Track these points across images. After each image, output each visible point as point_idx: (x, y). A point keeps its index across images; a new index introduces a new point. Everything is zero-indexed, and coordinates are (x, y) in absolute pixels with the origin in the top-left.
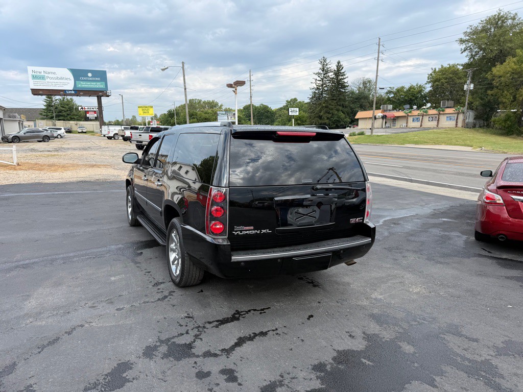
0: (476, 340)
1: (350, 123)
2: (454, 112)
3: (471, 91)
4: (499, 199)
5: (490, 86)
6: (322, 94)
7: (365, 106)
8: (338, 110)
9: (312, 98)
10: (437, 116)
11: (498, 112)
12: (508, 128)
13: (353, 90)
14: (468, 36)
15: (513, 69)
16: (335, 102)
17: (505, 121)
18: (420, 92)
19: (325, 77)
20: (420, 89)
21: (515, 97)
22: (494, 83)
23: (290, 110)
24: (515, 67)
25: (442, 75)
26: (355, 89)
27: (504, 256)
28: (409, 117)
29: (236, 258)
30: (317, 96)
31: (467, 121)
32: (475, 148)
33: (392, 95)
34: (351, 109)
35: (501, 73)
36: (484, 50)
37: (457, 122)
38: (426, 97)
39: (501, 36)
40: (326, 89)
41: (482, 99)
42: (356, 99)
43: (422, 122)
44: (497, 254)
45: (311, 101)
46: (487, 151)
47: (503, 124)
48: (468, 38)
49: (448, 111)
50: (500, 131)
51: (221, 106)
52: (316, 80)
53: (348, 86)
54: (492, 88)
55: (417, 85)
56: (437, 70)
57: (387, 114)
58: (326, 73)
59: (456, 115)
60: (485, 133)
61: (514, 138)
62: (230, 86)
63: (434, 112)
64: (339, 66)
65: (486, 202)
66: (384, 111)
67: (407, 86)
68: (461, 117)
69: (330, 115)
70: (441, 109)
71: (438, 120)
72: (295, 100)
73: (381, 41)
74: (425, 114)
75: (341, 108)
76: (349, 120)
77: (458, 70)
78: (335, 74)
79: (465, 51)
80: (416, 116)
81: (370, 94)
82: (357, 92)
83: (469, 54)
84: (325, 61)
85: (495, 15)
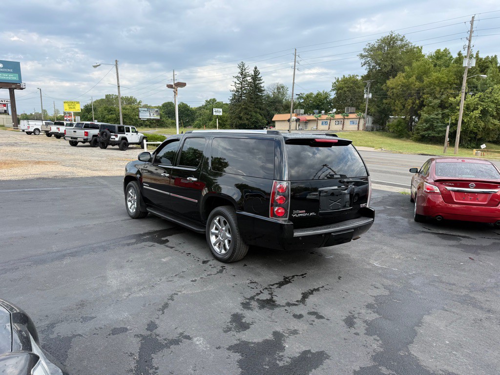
0: (454, 284)
1: (267, 125)
2: (356, 117)
3: (369, 99)
4: (437, 189)
5: (385, 96)
6: (241, 97)
7: (279, 109)
8: (256, 112)
9: (232, 99)
10: (342, 120)
11: (390, 118)
12: (399, 132)
13: (269, 94)
14: (367, 52)
15: (402, 82)
16: (253, 104)
17: (397, 126)
18: (326, 98)
19: (244, 81)
20: (326, 96)
21: (404, 106)
22: (389, 93)
23: (214, 110)
24: (404, 81)
25: (345, 84)
26: (270, 93)
27: (441, 232)
28: (319, 121)
29: (297, 234)
30: (236, 98)
31: (367, 125)
32: (376, 149)
33: (303, 101)
34: (268, 111)
35: (394, 86)
36: (379, 64)
37: (359, 126)
38: (331, 103)
39: (393, 53)
40: (245, 92)
41: (378, 107)
42: (272, 102)
43: (329, 125)
44: (435, 231)
45: (232, 103)
46: (387, 152)
47: (396, 128)
48: (367, 53)
49: (351, 116)
50: (393, 134)
51: (140, 102)
52: (236, 83)
53: (264, 90)
54: (386, 98)
55: (323, 92)
56: (340, 79)
57: (300, 117)
58: (245, 77)
59: (358, 120)
60: (382, 135)
61: (404, 140)
62: (170, 86)
63: (340, 116)
64: (256, 71)
65: (427, 192)
66: (297, 115)
67: (315, 93)
68: (362, 121)
69: (249, 117)
70: (345, 115)
71: (343, 124)
72: (214, 100)
73: (297, 52)
74: (332, 118)
75: (258, 110)
76: (266, 122)
77: (357, 80)
78: (253, 78)
79: (364, 64)
80: (324, 120)
81: (283, 99)
82: (273, 96)
83: (368, 67)
84: (243, 66)
85: (388, 36)
